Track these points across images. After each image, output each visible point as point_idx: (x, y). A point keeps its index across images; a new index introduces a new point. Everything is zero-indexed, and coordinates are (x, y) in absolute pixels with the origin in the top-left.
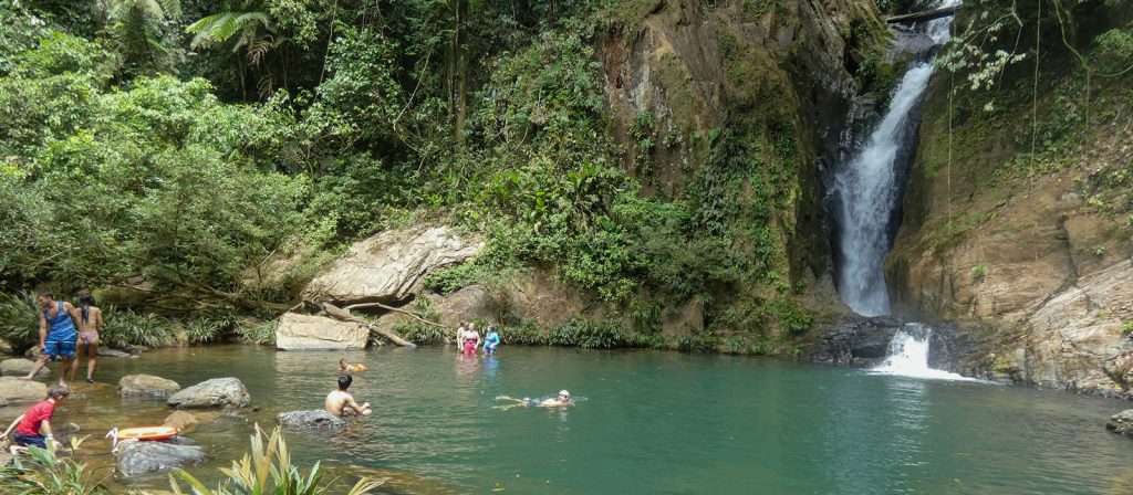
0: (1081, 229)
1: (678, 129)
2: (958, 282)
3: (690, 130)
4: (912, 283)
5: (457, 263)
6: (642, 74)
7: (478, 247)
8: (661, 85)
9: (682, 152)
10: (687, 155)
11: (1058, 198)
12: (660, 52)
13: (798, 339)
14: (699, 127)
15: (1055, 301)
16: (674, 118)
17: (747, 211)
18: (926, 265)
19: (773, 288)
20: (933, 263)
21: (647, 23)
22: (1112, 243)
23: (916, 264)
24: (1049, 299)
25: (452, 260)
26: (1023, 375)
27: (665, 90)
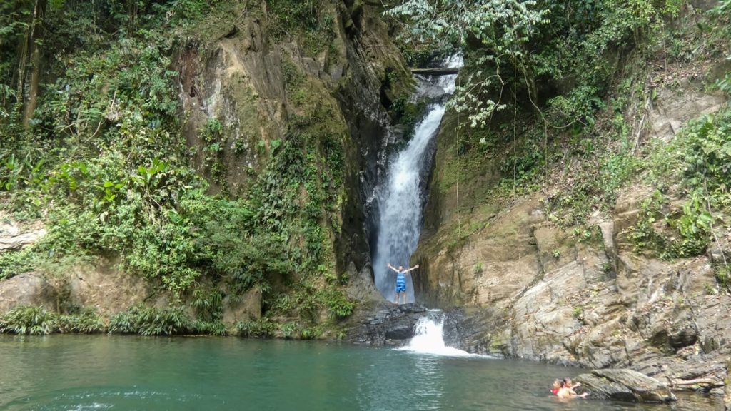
0: (546, 237)
1: (245, 137)
2: (464, 276)
3: (255, 139)
4: (431, 277)
5: (13, 250)
6: (214, 87)
7: (39, 234)
8: (231, 98)
9: (247, 157)
10: (252, 160)
11: (530, 214)
12: (231, 70)
13: (343, 324)
14: (263, 137)
15: (529, 292)
16: (242, 128)
17: (302, 212)
18: (441, 262)
19: (322, 279)
20: (446, 261)
21: (221, 44)
22: (564, 249)
23: (434, 261)
24: (526, 290)
25: (7, 246)
26: (510, 350)
27: (234, 102)
